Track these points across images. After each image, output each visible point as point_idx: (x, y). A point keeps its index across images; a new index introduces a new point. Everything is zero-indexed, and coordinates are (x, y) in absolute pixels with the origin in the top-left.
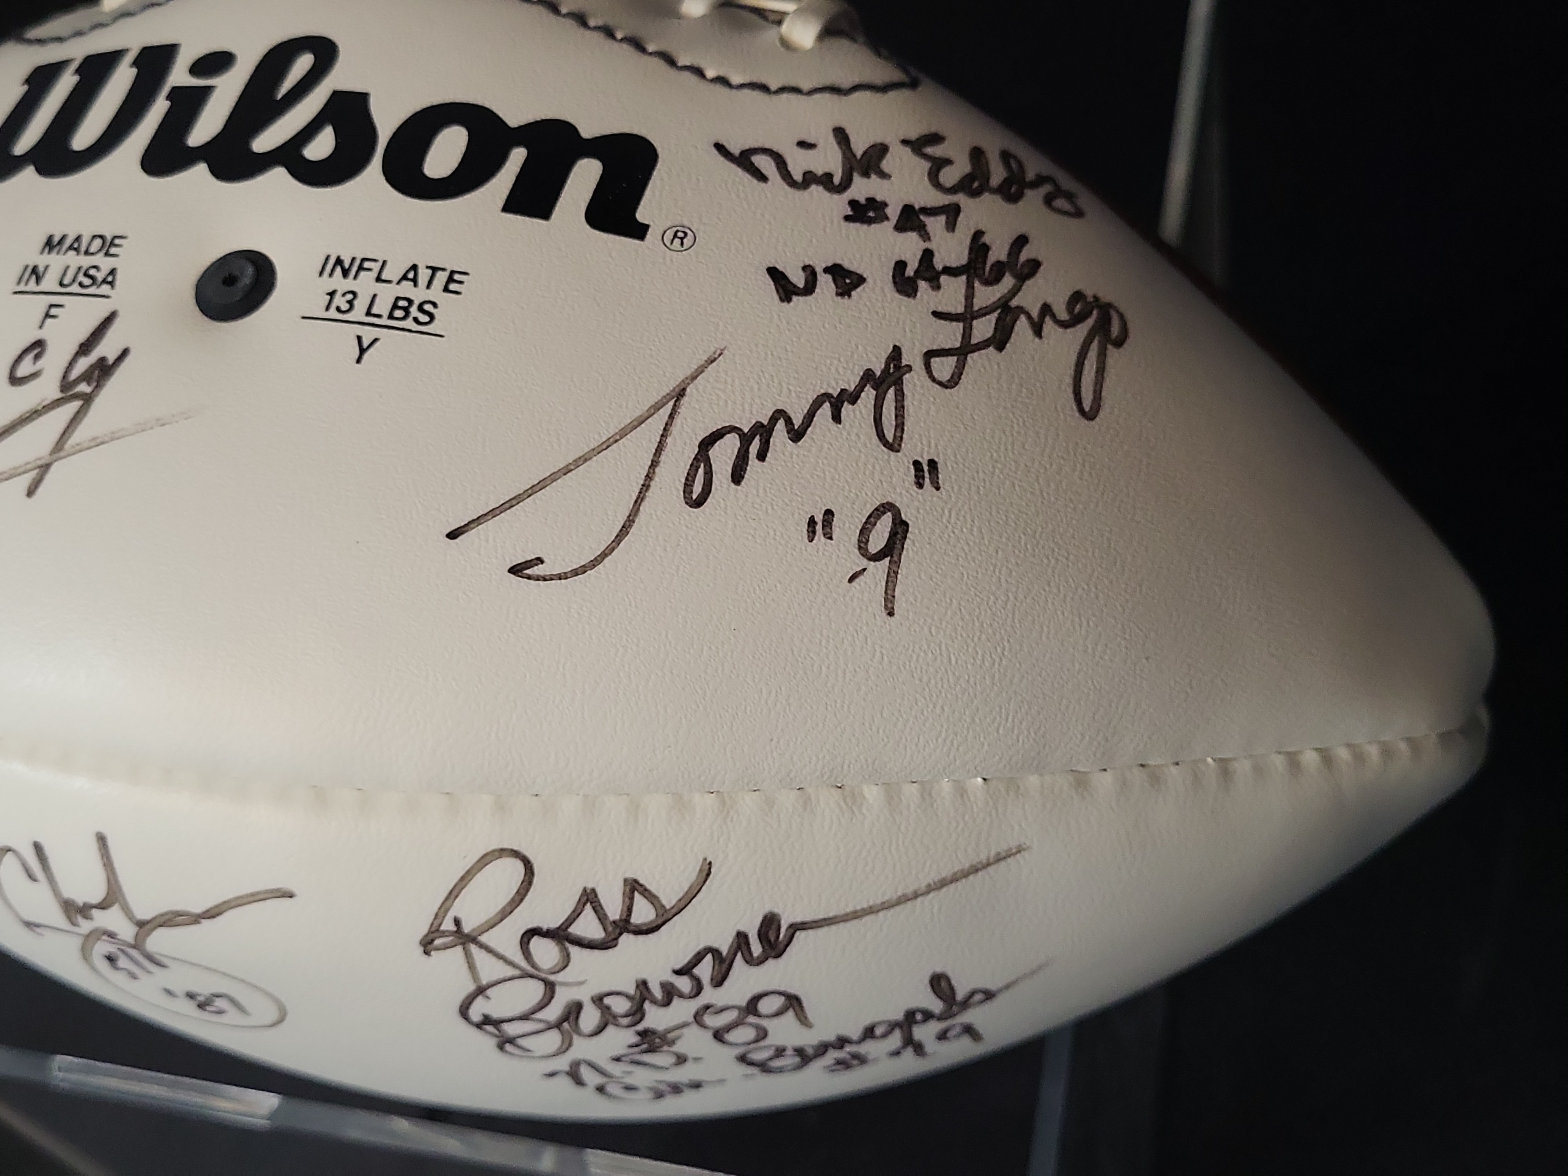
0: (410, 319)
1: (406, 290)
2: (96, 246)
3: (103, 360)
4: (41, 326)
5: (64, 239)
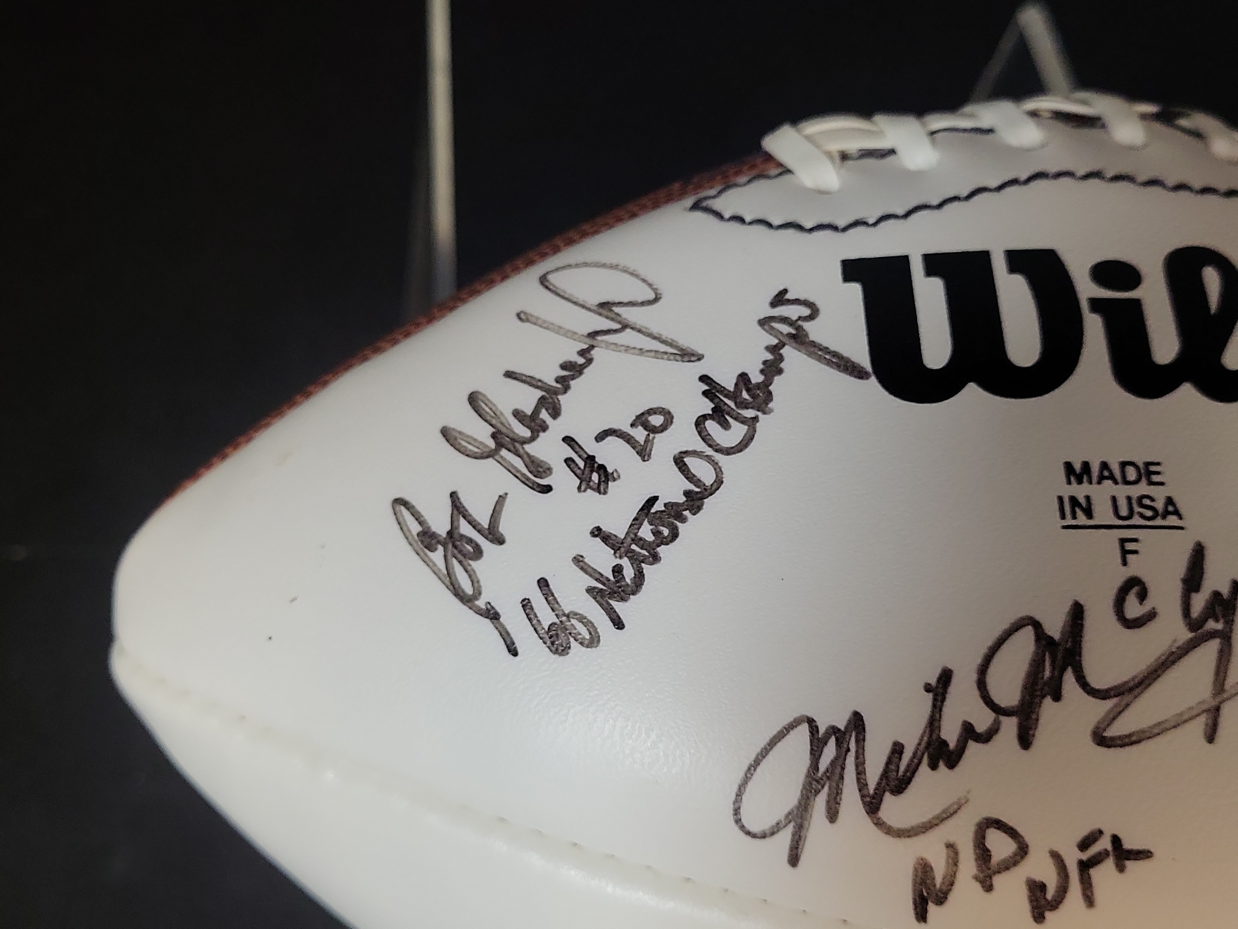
2: (1131, 474)
3: (1217, 595)
4: (1125, 563)
5: (1086, 466)
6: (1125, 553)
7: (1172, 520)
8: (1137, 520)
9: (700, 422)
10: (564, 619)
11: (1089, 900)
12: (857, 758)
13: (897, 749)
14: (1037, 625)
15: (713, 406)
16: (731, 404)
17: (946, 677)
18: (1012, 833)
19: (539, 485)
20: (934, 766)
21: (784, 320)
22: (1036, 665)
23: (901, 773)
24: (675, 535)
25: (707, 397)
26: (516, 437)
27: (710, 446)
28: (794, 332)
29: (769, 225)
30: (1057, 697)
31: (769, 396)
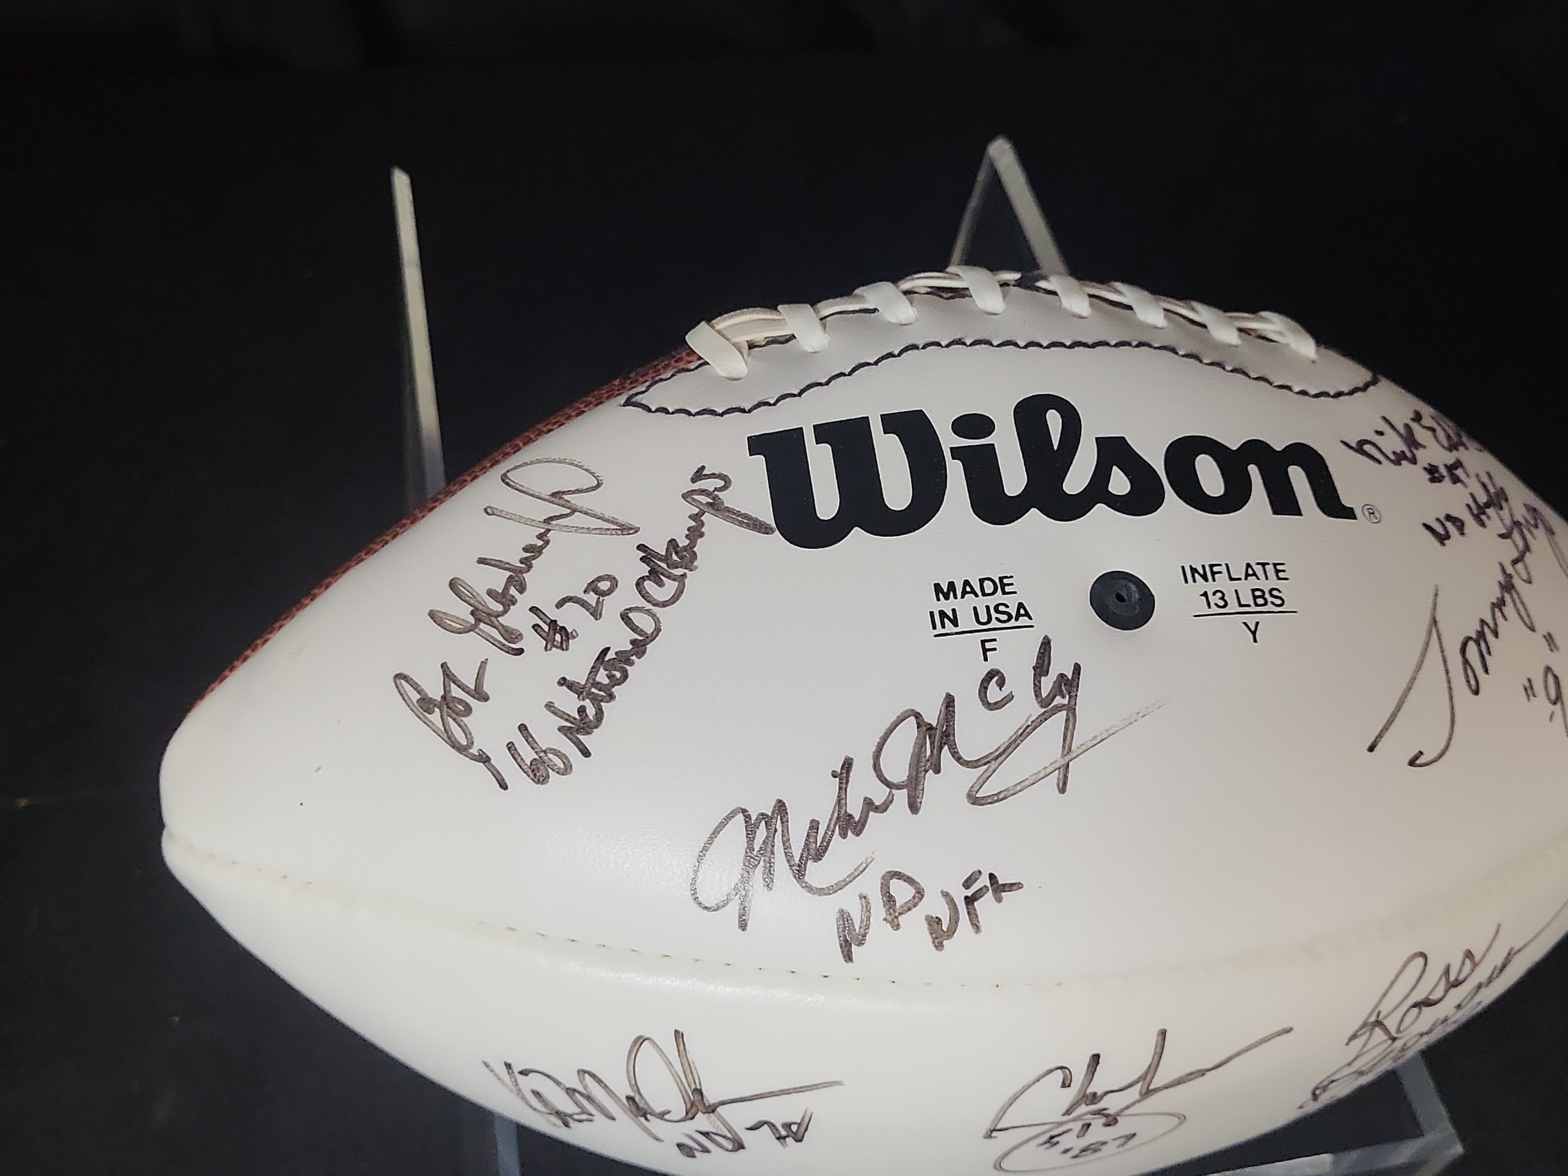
0: (1269, 603)
1: (1252, 582)
2: (989, 587)
3: (1062, 676)
4: (986, 659)
5: (951, 586)
6: (985, 651)
7: (1024, 621)
8: (994, 624)
9: (639, 584)
10: (542, 754)
11: (977, 927)
12: (783, 836)
13: (814, 826)
14: (918, 716)
15: (650, 569)
16: (664, 565)
17: (848, 765)
18: (910, 881)
19: (513, 649)
20: (844, 835)
21: (702, 492)
22: (920, 747)
23: (818, 844)
24: (625, 676)
25: (644, 562)
26: (490, 612)
27: (649, 602)
28: (711, 501)
29: (689, 413)
30: (937, 771)
31: (694, 556)
